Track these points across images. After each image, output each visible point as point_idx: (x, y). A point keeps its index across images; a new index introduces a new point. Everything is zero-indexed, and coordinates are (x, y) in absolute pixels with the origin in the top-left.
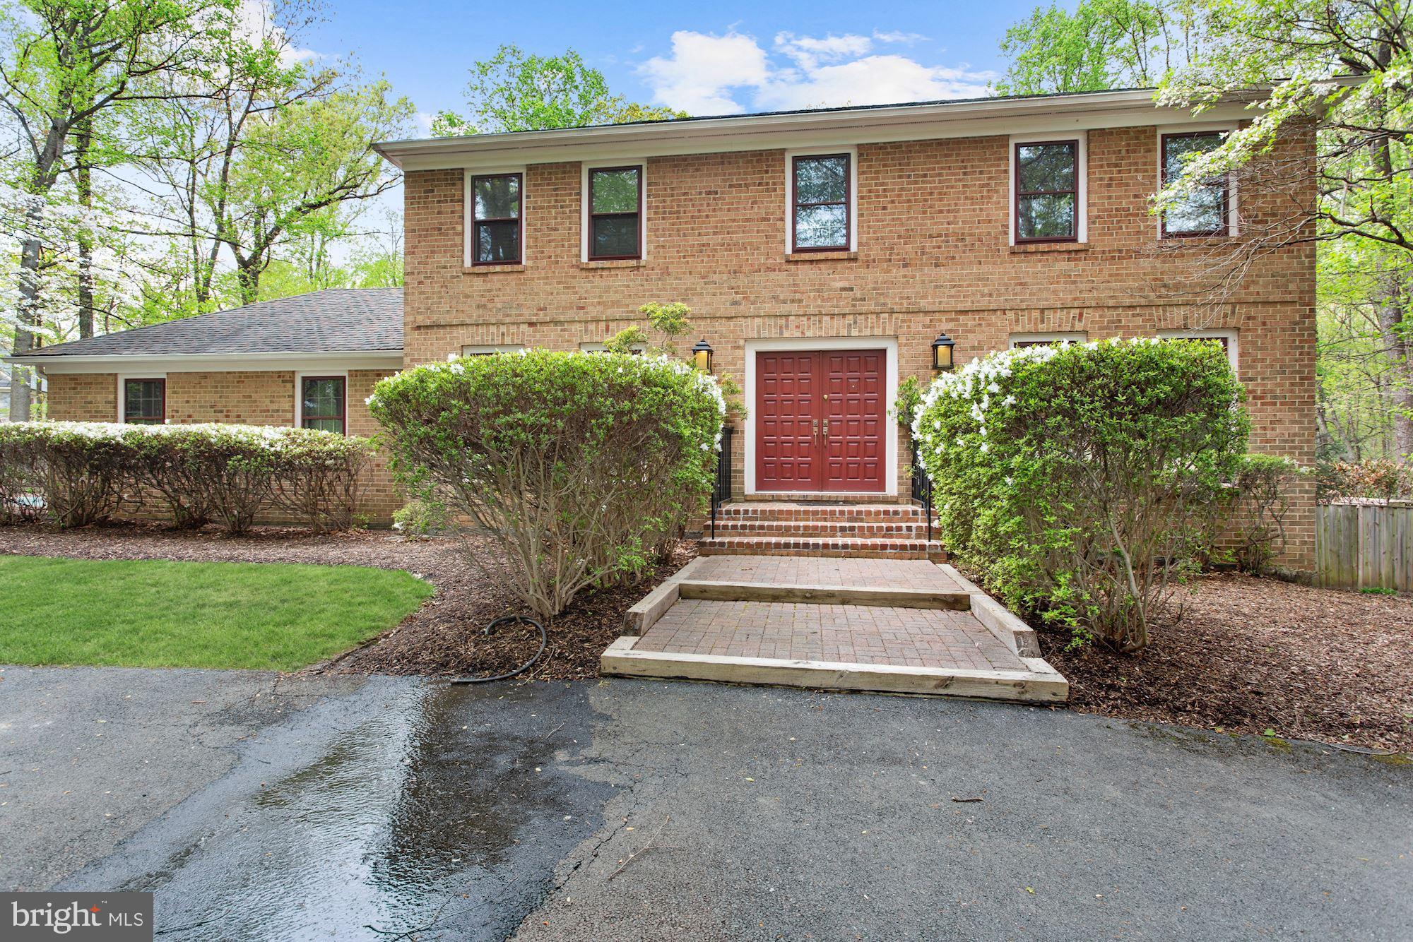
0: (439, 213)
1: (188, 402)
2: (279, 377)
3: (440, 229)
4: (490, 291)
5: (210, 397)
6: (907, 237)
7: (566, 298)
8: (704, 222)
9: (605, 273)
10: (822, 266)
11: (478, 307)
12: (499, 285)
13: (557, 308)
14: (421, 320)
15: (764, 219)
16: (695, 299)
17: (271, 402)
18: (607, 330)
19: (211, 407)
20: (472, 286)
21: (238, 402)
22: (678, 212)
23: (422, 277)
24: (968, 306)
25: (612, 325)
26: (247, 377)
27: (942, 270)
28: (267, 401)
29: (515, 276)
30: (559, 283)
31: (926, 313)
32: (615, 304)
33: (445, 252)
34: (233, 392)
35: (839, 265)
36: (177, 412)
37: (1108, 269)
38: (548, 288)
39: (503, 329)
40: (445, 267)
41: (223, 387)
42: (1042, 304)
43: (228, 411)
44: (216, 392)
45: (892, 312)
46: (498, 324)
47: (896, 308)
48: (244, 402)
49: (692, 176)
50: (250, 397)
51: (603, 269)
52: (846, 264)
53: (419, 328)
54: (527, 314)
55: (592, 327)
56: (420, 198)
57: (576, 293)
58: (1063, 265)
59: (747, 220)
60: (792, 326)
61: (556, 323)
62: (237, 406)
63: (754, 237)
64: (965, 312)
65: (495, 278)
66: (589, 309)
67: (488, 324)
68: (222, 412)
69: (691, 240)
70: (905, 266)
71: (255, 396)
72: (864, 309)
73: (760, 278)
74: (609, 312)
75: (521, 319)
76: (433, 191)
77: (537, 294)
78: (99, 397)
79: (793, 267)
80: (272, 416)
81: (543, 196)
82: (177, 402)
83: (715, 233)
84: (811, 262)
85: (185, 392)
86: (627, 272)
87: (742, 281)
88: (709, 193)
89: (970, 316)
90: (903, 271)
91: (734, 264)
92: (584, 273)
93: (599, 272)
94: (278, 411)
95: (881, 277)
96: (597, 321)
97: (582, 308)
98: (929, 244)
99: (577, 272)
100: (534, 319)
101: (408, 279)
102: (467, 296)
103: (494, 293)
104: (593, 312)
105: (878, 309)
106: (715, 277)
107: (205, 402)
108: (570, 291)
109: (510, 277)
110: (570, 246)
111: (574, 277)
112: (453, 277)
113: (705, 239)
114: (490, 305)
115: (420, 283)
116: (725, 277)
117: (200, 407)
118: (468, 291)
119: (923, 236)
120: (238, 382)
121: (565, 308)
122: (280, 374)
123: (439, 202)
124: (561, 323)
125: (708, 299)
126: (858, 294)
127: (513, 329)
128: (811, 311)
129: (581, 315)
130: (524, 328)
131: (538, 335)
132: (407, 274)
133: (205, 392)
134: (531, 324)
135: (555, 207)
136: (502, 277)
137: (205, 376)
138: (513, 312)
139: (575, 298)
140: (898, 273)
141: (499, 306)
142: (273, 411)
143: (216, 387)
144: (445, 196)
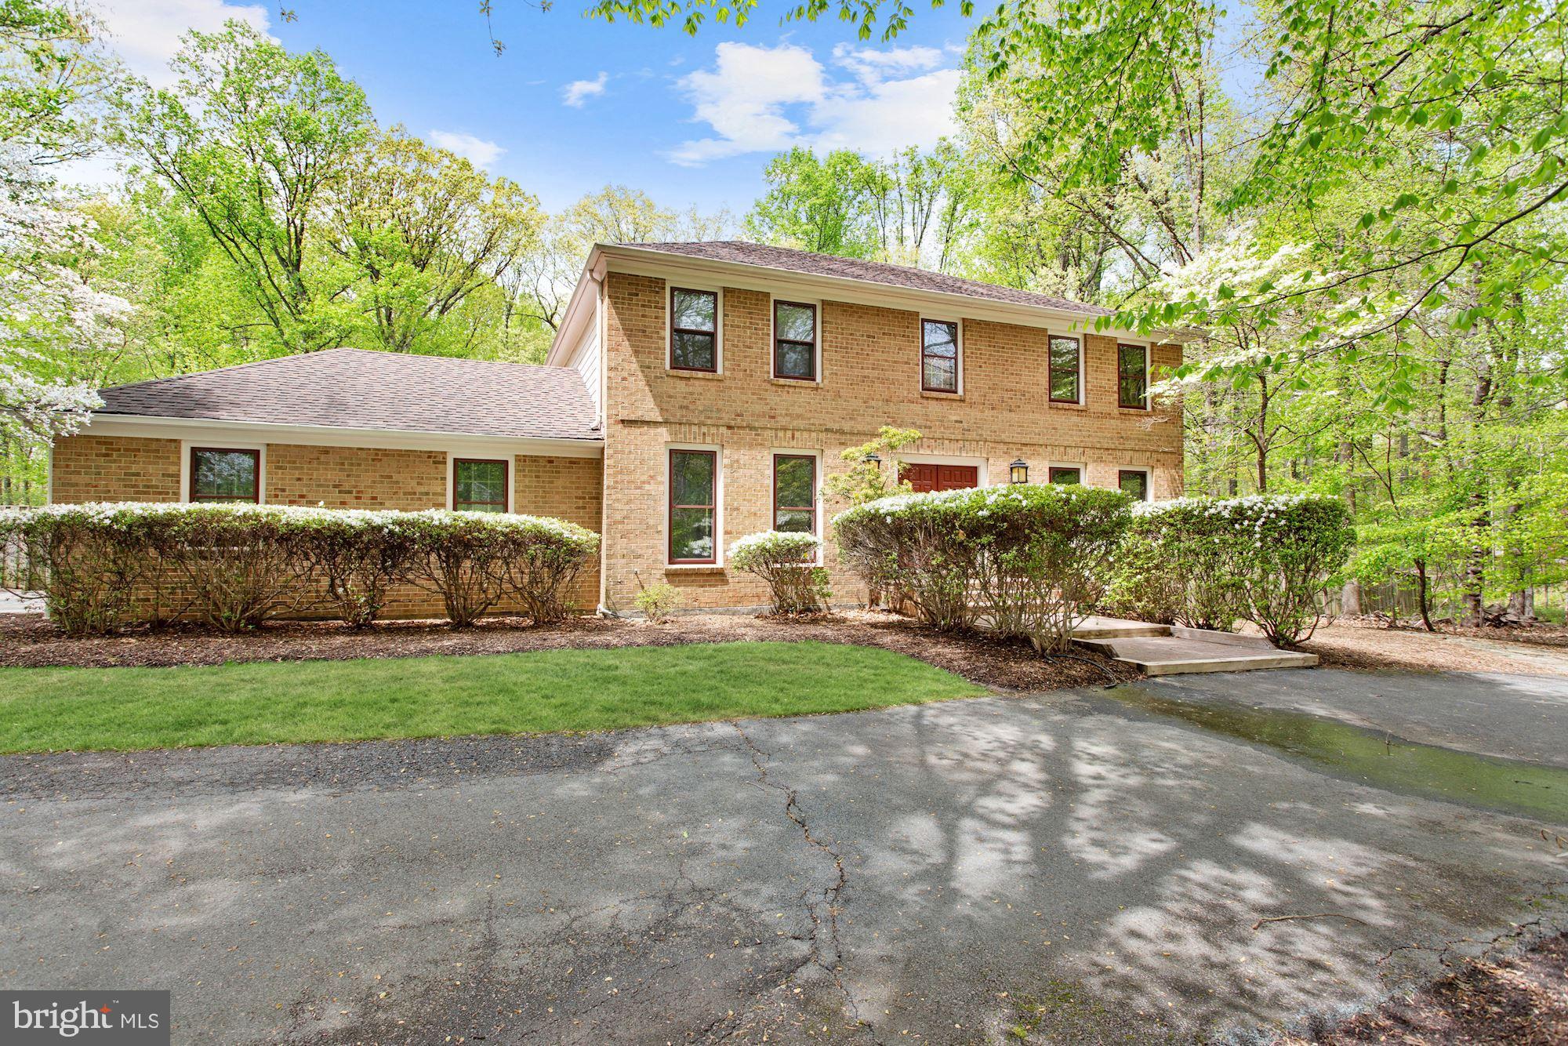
0: (643, 316)
1: (299, 479)
2: (429, 457)
3: (644, 331)
4: (691, 394)
5: (332, 475)
6: (993, 388)
7: (758, 408)
8: (865, 359)
9: (791, 390)
10: (943, 403)
11: (681, 407)
12: (700, 390)
13: (753, 415)
14: (624, 414)
15: (906, 363)
16: (859, 418)
17: (418, 484)
18: (793, 438)
19: (335, 486)
20: (675, 388)
21: (374, 482)
22: (847, 348)
23: (625, 374)
24: (1028, 441)
25: (797, 434)
26: (387, 455)
27: (1013, 415)
28: (414, 483)
29: (715, 383)
30: (753, 394)
31: (1005, 443)
32: (799, 416)
33: (649, 353)
34: (367, 471)
35: (954, 404)
36: (283, 490)
37: (1097, 423)
38: (744, 398)
39: (704, 429)
40: (649, 367)
41: (352, 464)
42: (1066, 443)
43: (358, 492)
44: (341, 470)
45: (986, 441)
46: (700, 424)
47: (989, 438)
48: (382, 482)
49: (857, 321)
50: (391, 477)
51: (789, 386)
52: (958, 403)
53: (623, 421)
54: (726, 418)
55: (781, 434)
56: (623, 298)
57: (767, 404)
58: (1075, 419)
59: (895, 362)
60: (925, 446)
61: (752, 428)
62: (371, 487)
63: (901, 376)
64: (1026, 445)
65: (697, 383)
66: (779, 419)
67: (690, 424)
68: (350, 492)
69: (856, 372)
70: (993, 409)
71: (396, 477)
72: (970, 437)
73: (904, 407)
74: (795, 423)
75: (721, 422)
76: (637, 295)
77: (734, 401)
78: (151, 469)
79: (925, 402)
80: (420, 499)
81: (739, 317)
82: (282, 479)
83: (873, 369)
84: (937, 399)
85: (296, 468)
86: (809, 391)
87: (892, 408)
88: (868, 336)
89: (1028, 447)
90: (992, 412)
91: (886, 395)
92: (774, 388)
93: (786, 389)
94: (427, 494)
95: (979, 415)
96: (785, 429)
97: (773, 417)
98: (1006, 395)
99: (768, 386)
100: (733, 423)
101: (613, 374)
102: (670, 397)
103: (696, 396)
104: (783, 421)
105: (978, 438)
106: (873, 403)
107: (326, 480)
108: (763, 402)
109: (710, 384)
110: (763, 363)
111: (766, 390)
112: (656, 377)
113: (866, 372)
114: (691, 407)
115: (624, 379)
116: (880, 403)
117: (318, 486)
118: (672, 392)
119: (1002, 389)
120: (373, 460)
121: (758, 416)
122: (430, 455)
123: (643, 306)
124: (755, 429)
125: (868, 419)
126: (965, 425)
127: (713, 430)
128: (937, 435)
129: (771, 424)
130: (723, 430)
131: (735, 437)
132: (610, 369)
133: (326, 469)
134: (729, 427)
135: (750, 328)
136: (703, 383)
137: (326, 451)
138: (714, 415)
139: (766, 408)
140: (988, 413)
141: (701, 408)
142: (421, 494)
143: (343, 464)
144: (649, 301)
